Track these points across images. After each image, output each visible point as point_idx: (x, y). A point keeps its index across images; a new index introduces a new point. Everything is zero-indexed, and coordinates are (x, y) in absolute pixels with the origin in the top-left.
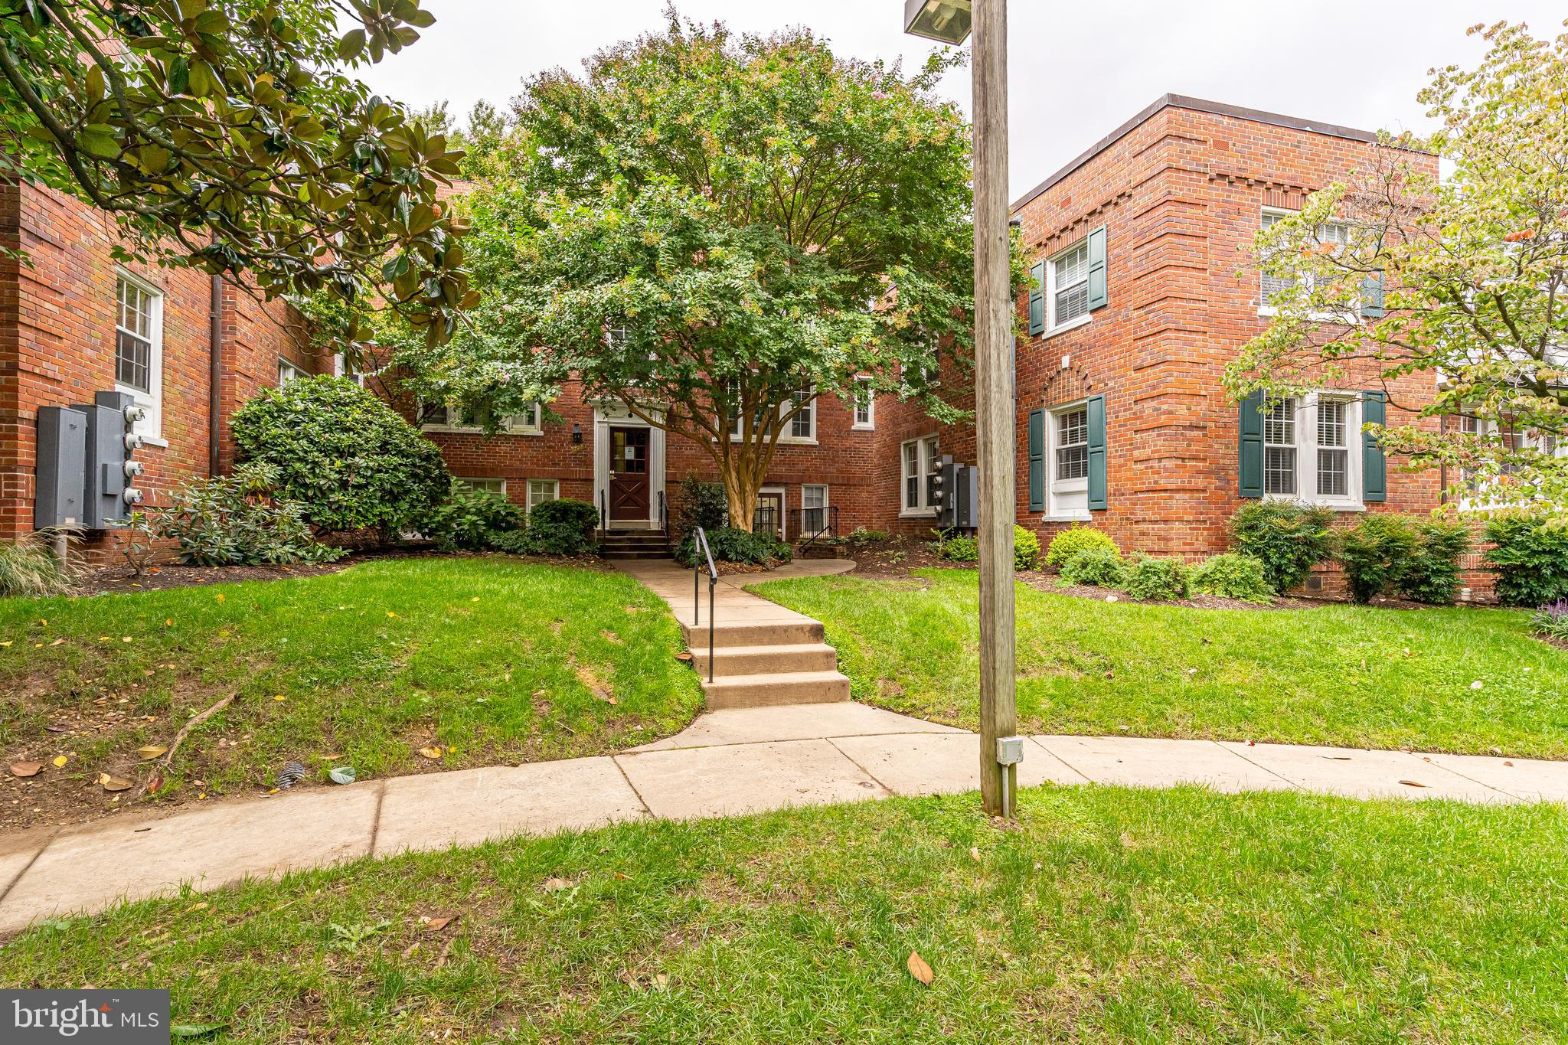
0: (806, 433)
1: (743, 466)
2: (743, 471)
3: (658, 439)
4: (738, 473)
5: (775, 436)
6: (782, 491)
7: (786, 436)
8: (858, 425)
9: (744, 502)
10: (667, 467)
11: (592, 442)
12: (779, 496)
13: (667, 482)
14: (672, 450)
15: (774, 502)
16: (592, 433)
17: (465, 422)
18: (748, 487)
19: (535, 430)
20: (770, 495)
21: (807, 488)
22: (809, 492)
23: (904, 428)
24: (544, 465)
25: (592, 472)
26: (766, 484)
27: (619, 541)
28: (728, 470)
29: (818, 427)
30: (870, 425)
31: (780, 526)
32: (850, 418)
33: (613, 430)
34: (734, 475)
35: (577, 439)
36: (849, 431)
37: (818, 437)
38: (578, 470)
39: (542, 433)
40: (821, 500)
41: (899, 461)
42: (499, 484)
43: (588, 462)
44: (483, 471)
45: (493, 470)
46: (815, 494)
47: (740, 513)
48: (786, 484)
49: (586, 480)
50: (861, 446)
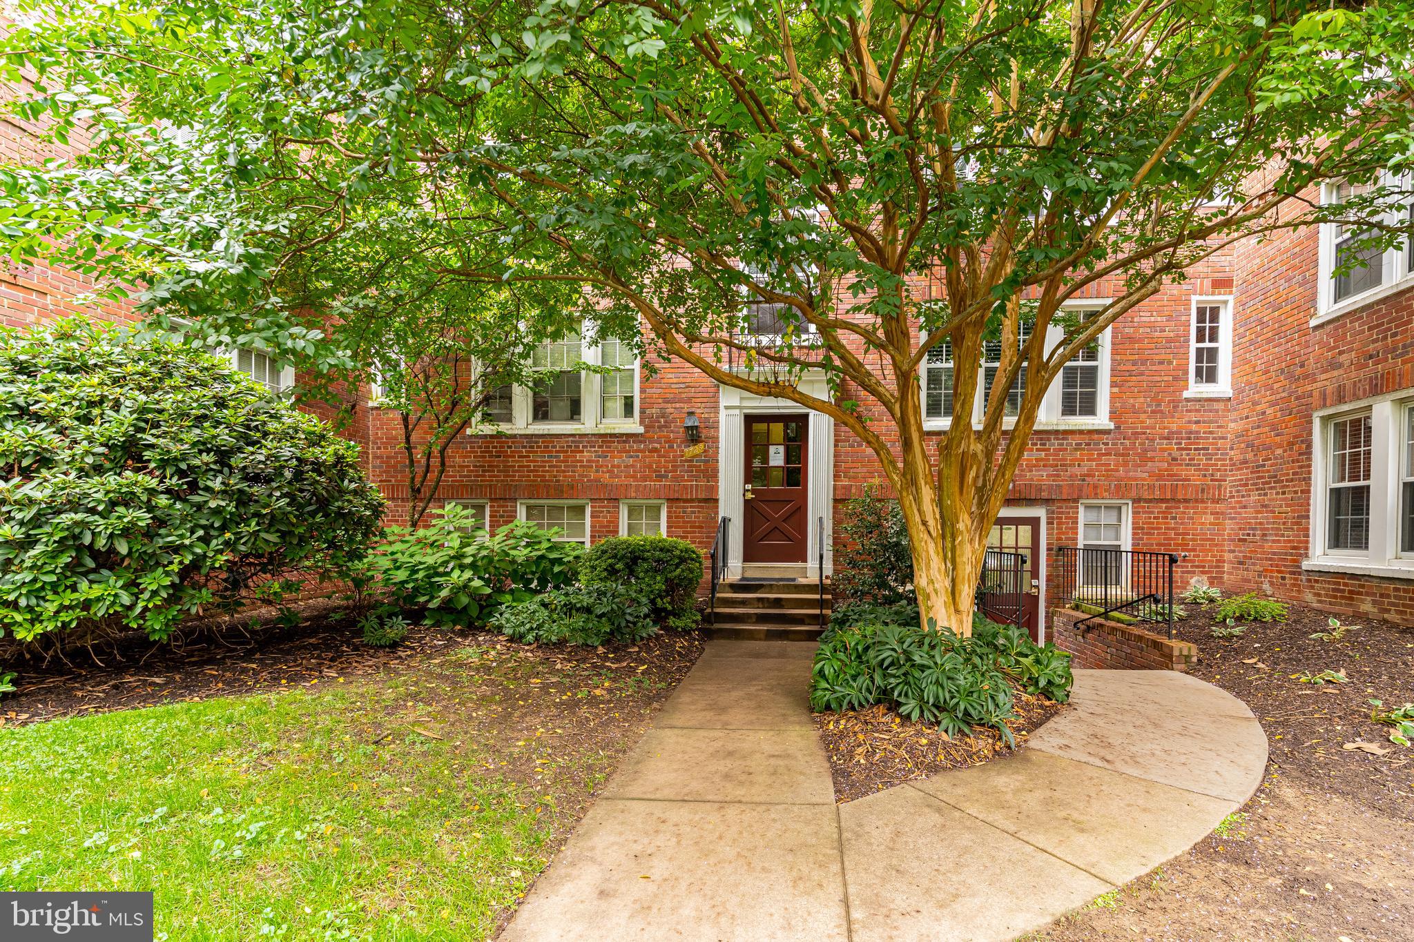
0: (1089, 408)
1: (952, 472)
2: (952, 486)
3: (820, 429)
4: (939, 489)
5: (1028, 416)
6: (1040, 512)
7: (1049, 414)
8: (1195, 389)
9: (951, 557)
10: (836, 477)
11: (716, 440)
12: (1034, 523)
13: (836, 501)
14: (844, 447)
15: (1025, 531)
16: (715, 426)
17: (536, 417)
18: (964, 523)
19: (633, 426)
20: (1017, 522)
21: (1087, 507)
22: (1092, 516)
23: (1326, 382)
24: (644, 479)
25: (715, 489)
26: (1009, 502)
27: (743, 603)
28: (911, 481)
29: (1113, 397)
30: (1223, 386)
31: (1035, 574)
32: (1180, 379)
33: (750, 420)
34: (927, 494)
35: (693, 435)
36: (1175, 403)
37: (1113, 415)
38: (696, 486)
39: (641, 430)
40: (1117, 527)
41: (1308, 452)
42: (580, 510)
43: (710, 471)
44: (559, 492)
45: (572, 487)
46: (1106, 518)
47: (943, 583)
48: (1047, 501)
49: (706, 500)
50: (1202, 428)
